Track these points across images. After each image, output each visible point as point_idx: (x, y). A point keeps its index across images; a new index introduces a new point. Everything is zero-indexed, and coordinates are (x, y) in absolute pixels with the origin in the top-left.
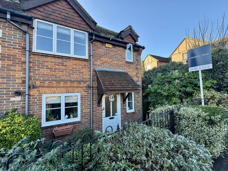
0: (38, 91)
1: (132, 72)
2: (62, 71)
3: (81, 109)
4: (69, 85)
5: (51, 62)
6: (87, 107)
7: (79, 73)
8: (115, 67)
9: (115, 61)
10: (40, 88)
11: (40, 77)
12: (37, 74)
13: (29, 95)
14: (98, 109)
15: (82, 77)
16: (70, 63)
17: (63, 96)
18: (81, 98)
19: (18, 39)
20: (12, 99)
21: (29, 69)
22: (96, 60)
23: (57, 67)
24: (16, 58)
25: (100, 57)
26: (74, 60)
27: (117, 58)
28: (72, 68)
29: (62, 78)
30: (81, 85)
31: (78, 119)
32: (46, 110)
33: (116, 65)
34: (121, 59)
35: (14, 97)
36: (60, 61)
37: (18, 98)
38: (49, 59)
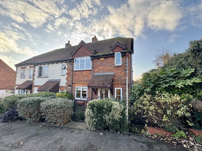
1: (121, 73)
2: (81, 77)
3: (88, 95)
4: (83, 83)
5: (78, 73)
7: (87, 77)
9: (106, 67)
10: (75, 84)
12: (74, 79)
13: (72, 86)
17: (81, 87)
18: (88, 89)
19: (70, 67)
21: (72, 77)
24: (70, 74)
25: (97, 67)
26: (85, 71)
28: (85, 75)
33: (107, 70)
34: (111, 65)
35: (69, 87)
36: (81, 72)
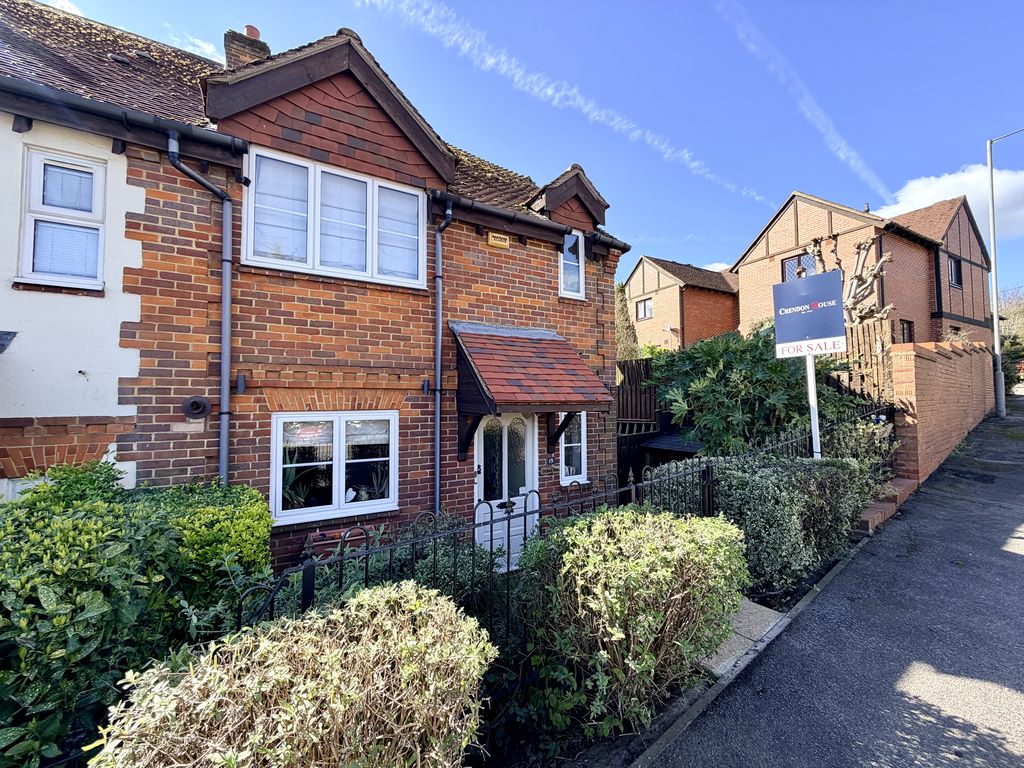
0: (258, 400)
1: (583, 336)
2: (338, 334)
3: (400, 470)
4: (360, 383)
5: (302, 300)
6: (420, 461)
7: (394, 338)
8: (521, 318)
9: (519, 295)
10: (267, 391)
11: (266, 351)
12: (255, 343)
13: (231, 414)
14: (457, 471)
15: (404, 352)
16: (363, 304)
17: (340, 419)
18: (401, 427)
19: (197, 218)
20: (178, 428)
21: (233, 326)
22: (455, 293)
23: (321, 317)
24: (191, 287)
25: (467, 280)
26: (377, 293)
27: (526, 284)
28: (371, 322)
29: (339, 356)
30: (404, 384)
31: (389, 504)
32: (284, 470)
33: (523, 312)
34: (544, 287)
35: (182, 420)
36: (331, 295)
37: (196, 426)
38: (295, 289)
